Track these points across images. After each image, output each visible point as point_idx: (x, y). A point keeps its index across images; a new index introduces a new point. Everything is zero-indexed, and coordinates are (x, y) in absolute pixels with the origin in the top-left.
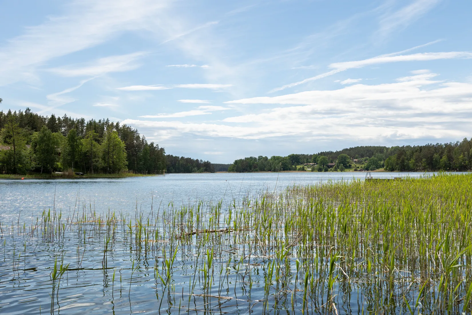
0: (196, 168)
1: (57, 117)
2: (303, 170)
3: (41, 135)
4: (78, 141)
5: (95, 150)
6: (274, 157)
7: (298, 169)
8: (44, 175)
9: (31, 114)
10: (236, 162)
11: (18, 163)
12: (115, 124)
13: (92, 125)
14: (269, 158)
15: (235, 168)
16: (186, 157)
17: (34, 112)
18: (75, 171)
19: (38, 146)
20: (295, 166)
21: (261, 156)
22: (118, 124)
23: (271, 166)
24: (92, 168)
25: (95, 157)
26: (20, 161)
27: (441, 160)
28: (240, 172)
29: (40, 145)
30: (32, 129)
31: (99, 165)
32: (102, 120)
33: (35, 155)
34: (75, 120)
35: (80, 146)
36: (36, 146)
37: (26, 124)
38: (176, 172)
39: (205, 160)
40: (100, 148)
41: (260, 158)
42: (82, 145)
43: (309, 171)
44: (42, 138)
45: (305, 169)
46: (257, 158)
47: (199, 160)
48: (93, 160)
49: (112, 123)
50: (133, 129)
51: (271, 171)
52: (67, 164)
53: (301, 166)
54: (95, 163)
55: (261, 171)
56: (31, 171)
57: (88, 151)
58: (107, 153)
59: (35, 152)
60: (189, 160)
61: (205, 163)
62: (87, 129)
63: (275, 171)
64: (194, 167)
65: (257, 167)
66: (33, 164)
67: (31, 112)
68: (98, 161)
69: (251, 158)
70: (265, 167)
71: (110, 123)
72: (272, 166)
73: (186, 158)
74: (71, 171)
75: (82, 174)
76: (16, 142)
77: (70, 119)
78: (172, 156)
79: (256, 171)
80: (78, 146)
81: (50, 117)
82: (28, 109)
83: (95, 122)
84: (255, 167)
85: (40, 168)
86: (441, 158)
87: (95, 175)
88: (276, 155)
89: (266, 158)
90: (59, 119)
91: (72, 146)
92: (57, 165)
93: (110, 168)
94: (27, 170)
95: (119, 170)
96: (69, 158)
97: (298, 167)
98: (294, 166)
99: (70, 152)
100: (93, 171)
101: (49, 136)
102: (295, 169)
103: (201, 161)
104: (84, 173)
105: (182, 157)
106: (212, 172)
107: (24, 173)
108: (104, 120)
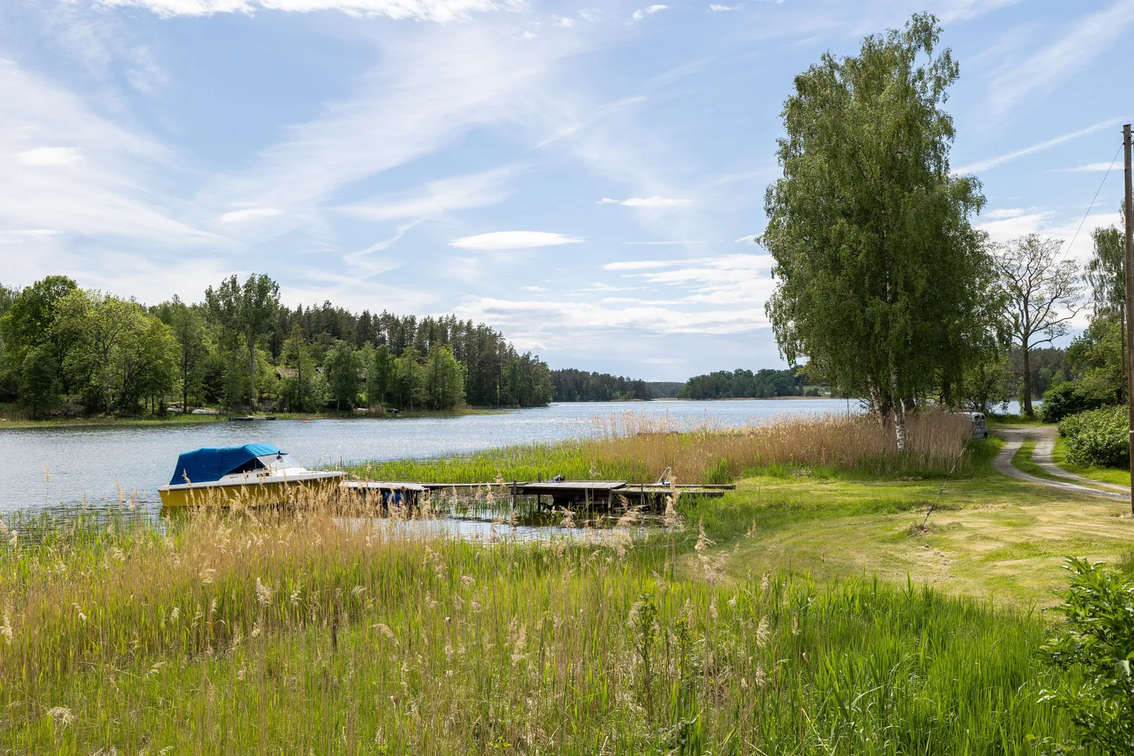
0: (618, 393)
1: (372, 315)
2: (815, 394)
3: (337, 354)
4: (391, 362)
5: (415, 375)
6: (764, 371)
7: (805, 392)
8: (340, 414)
9: (332, 310)
10: (693, 382)
11: (304, 395)
12: (465, 324)
13: (428, 326)
14: (755, 373)
15: (689, 392)
16: (601, 373)
17: (336, 305)
18: (386, 406)
19: (333, 372)
20: (801, 388)
21: (741, 370)
22: (469, 323)
23: (755, 388)
24: (411, 402)
25: (416, 385)
26: (307, 392)
27: (1053, 378)
28: (698, 398)
29: (335, 369)
30: (333, 335)
31: (421, 398)
32: (445, 316)
33: (328, 384)
34: (400, 319)
35: (393, 370)
36: (330, 371)
37: (323, 328)
38: (582, 400)
39: (635, 377)
40: (423, 372)
41: (739, 373)
42: (396, 368)
43: (827, 397)
44: (338, 359)
45: (819, 393)
46: (733, 373)
47: (625, 377)
48: (413, 390)
49: (461, 323)
50: (496, 331)
51: (754, 396)
52: (375, 397)
53: (813, 388)
54: (414, 396)
55: (737, 397)
56: (323, 406)
57: (405, 377)
58: (434, 379)
59: (329, 378)
60: (606, 379)
61: (635, 382)
62: (419, 333)
63: (762, 396)
64: (615, 390)
65: (728, 391)
66: (327, 397)
67: (332, 306)
68: (420, 391)
69: (722, 373)
70: (745, 390)
71: (458, 323)
72: (758, 388)
73: (602, 375)
74: (380, 407)
75: (396, 412)
76: (302, 366)
77: (393, 318)
78: (576, 371)
79: (727, 396)
80: (389, 370)
81: (360, 314)
82: (328, 303)
83: (432, 321)
84: (726, 390)
85: (337, 403)
86: (1054, 373)
87: (414, 413)
88: (767, 368)
89: (749, 374)
90: (375, 317)
91: (381, 370)
92: (361, 398)
93: (439, 401)
94: (317, 406)
95: (453, 404)
96: (377, 387)
97: (806, 389)
98: (798, 388)
99: (378, 379)
100: (412, 407)
101: (349, 357)
102: (800, 394)
103: (628, 379)
104: (399, 410)
105: (595, 373)
106: (646, 400)
107: (312, 411)
108: (447, 318)
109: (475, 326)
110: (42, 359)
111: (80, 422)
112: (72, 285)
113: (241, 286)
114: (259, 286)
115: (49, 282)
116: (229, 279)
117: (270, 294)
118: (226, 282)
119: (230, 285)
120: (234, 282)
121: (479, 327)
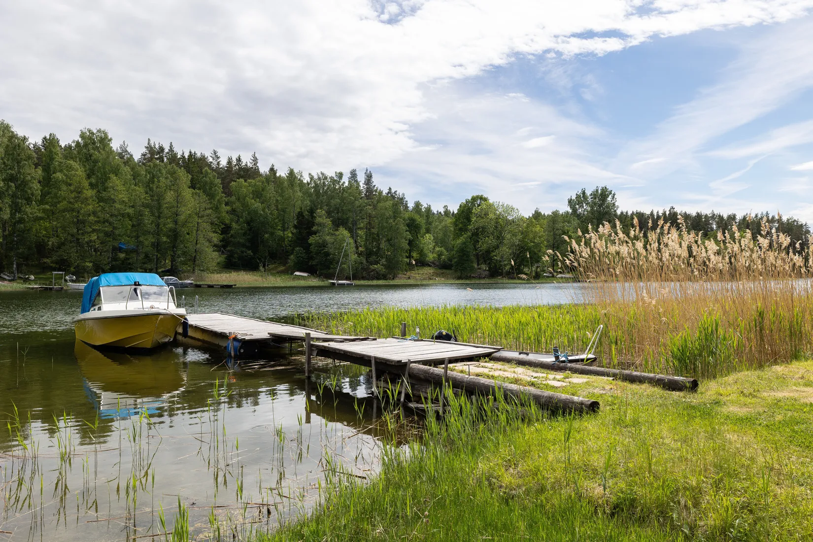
1: (704, 214)
12: (777, 218)
13: (745, 219)
22: (781, 218)
34: (725, 216)
49: (774, 216)
71: (771, 217)
82: (673, 208)
83: (749, 217)
90: (706, 215)
108: (763, 214)
109: (784, 219)
110: (464, 243)
111: (487, 281)
112: (485, 200)
113: (588, 195)
114: (601, 194)
115: (474, 199)
116: (580, 191)
117: (609, 199)
118: (578, 194)
119: (582, 195)
120: (584, 193)
121: (788, 220)
